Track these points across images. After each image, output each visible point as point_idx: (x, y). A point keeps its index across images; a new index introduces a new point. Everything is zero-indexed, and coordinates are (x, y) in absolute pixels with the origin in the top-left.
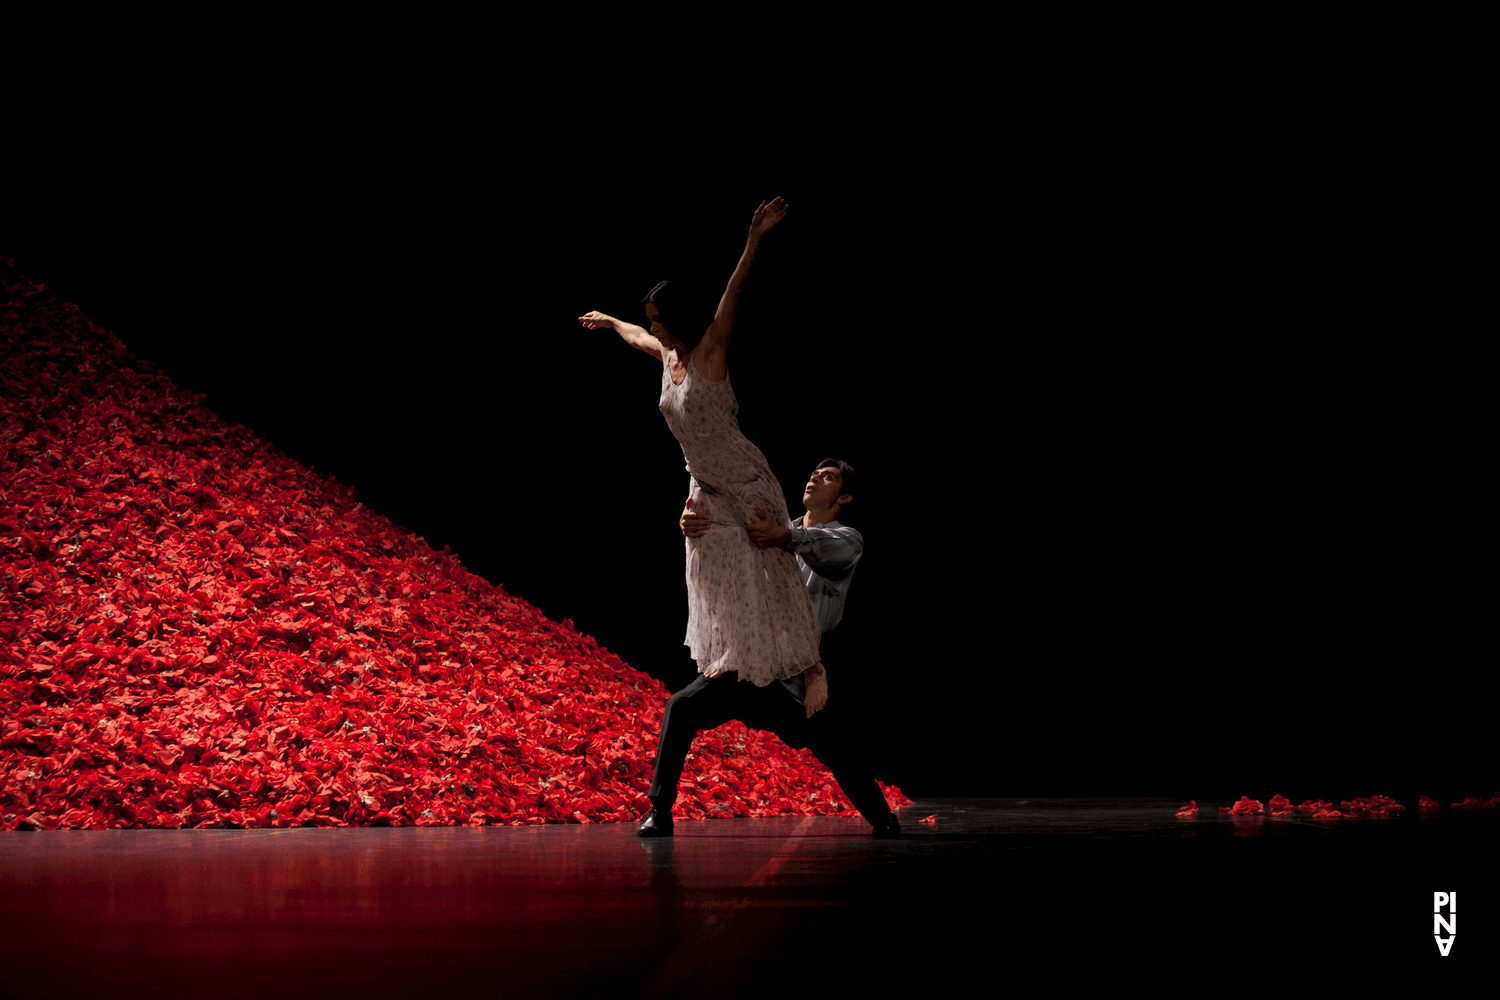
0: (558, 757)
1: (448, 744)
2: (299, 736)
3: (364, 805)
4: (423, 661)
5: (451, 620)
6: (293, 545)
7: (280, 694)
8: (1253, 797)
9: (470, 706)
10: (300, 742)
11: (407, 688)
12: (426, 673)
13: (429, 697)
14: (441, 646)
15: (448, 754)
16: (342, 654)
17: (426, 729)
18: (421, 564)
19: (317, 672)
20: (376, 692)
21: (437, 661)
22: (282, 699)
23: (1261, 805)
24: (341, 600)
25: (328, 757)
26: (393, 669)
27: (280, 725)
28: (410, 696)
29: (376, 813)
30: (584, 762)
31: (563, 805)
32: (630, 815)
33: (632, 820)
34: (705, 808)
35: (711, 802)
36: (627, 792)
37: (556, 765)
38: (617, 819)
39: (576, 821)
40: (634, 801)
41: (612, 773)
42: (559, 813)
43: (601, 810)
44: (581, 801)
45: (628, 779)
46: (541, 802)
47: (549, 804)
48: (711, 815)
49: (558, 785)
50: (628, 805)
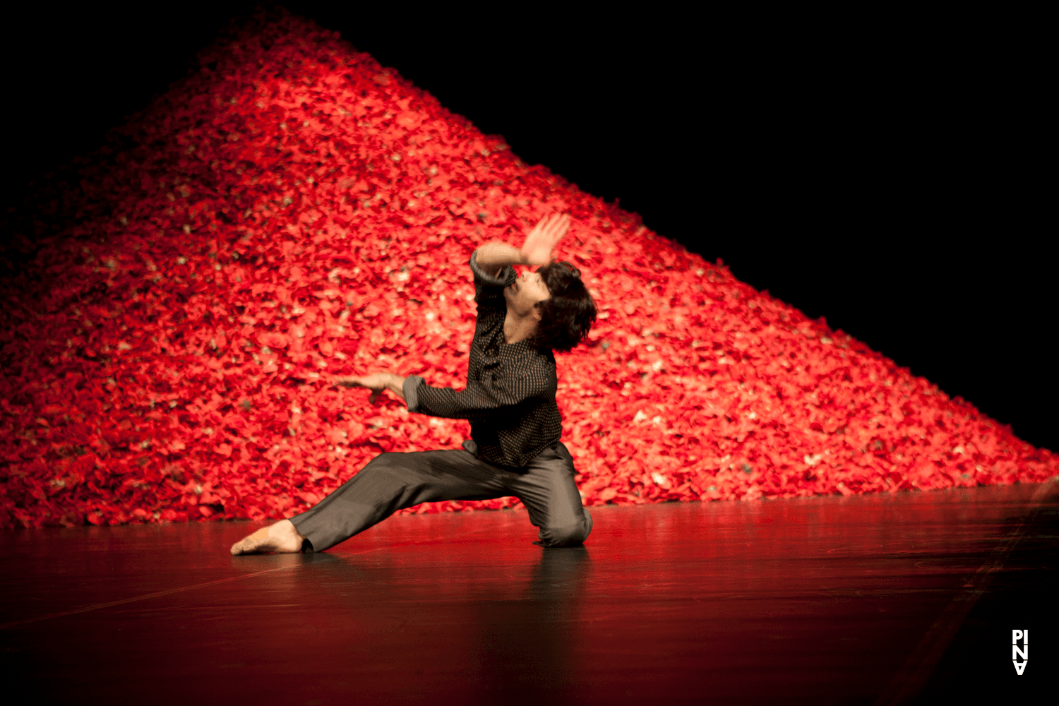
0: (823, 437)
1: (727, 429)
2: (601, 427)
3: (656, 485)
4: (702, 359)
5: (725, 322)
6: (588, 266)
7: (582, 393)
9: (745, 397)
10: (602, 431)
11: (690, 382)
12: (706, 370)
13: (710, 389)
14: (717, 346)
15: (728, 438)
16: (633, 356)
17: (708, 418)
18: (696, 277)
19: (614, 371)
20: (665, 388)
21: (713, 359)
22: (585, 396)
24: (631, 310)
25: (626, 445)
26: (678, 367)
27: (583, 419)
28: (694, 390)
29: (667, 491)
30: (845, 442)
31: (827, 479)
32: (886, 487)
33: (887, 491)
34: (950, 478)
35: (956, 474)
36: (881, 466)
37: (820, 444)
38: (874, 490)
39: (839, 493)
40: (888, 474)
41: (869, 450)
42: (824, 485)
43: (860, 483)
44: (842, 476)
45: (882, 454)
46: (809, 477)
47: (815, 478)
48: (957, 483)
49: (823, 462)
50: (884, 478)
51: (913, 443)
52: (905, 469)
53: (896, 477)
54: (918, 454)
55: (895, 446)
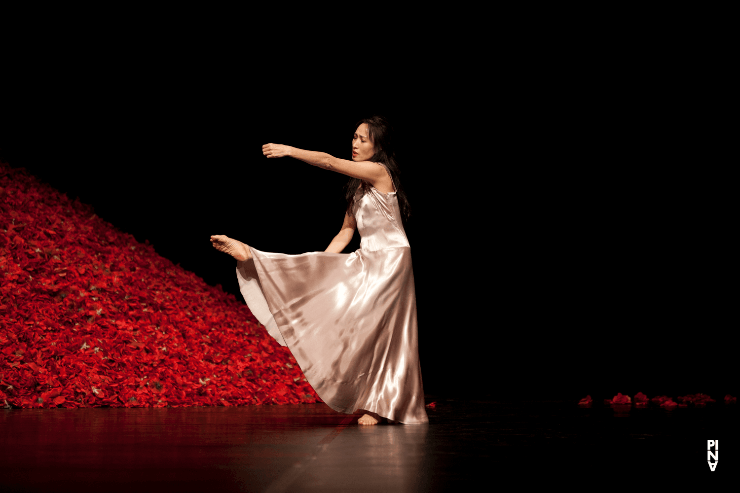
0: (213, 366)
1: (146, 358)
2: (57, 353)
3: (94, 394)
4: (131, 309)
5: (149, 283)
6: (54, 239)
7: (45, 328)
8: (624, 394)
9: (160, 335)
10: (57, 355)
11: (122, 324)
12: (133, 316)
13: (135, 330)
14: (142, 300)
15: (146, 364)
16: (82, 303)
17: (133, 349)
18: (131, 250)
19: (68, 314)
20: (103, 327)
21: (139, 309)
22: (46, 331)
23: (629, 398)
24: (82, 271)
25: (74, 366)
26: (114, 313)
27: (45, 347)
28: (123, 329)
29: (101, 399)
30: (227, 369)
31: (214, 395)
32: (254, 401)
33: (255, 404)
34: (298, 397)
35: (302, 394)
36: (252, 388)
37: (210, 370)
38: (246, 403)
39: (222, 405)
40: (257, 393)
41: (243, 376)
42: (211, 399)
43: (237, 399)
44: (225, 392)
45: (252, 379)
46: (201, 392)
47: (206, 394)
48: (303, 401)
49: (211, 383)
50: (252, 395)
51: (274, 372)
52: (268, 389)
53: (261, 395)
54: (277, 380)
55: (261, 374)
